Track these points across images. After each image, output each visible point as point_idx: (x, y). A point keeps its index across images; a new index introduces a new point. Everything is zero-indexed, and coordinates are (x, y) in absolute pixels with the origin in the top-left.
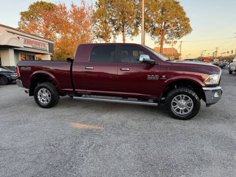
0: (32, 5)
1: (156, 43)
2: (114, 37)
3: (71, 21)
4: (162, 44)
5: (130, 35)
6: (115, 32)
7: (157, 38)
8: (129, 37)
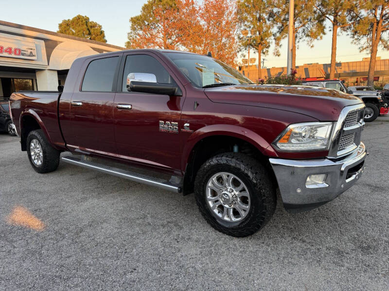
0: (145, 5)
1: (362, 49)
2: (277, 44)
3: (203, 23)
4: (373, 52)
5: (308, 39)
6: (278, 35)
7: (364, 41)
8: (306, 42)
